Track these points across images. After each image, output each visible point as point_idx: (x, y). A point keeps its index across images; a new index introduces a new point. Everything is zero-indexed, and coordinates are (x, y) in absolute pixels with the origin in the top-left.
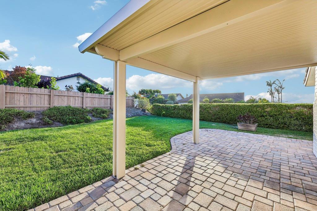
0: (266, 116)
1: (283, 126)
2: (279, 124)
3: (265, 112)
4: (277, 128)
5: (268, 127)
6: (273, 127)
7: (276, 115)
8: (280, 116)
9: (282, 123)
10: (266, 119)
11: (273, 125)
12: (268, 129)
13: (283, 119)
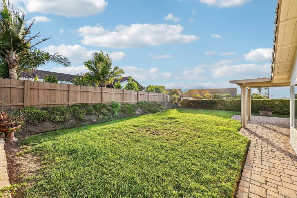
0: (275, 107)
1: (287, 113)
2: (284, 112)
3: (274, 104)
4: (283, 114)
5: (277, 114)
6: (280, 114)
7: (281, 106)
8: (285, 107)
9: (286, 111)
10: (275, 109)
11: (280, 113)
12: (276, 115)
13: (287, 109)
